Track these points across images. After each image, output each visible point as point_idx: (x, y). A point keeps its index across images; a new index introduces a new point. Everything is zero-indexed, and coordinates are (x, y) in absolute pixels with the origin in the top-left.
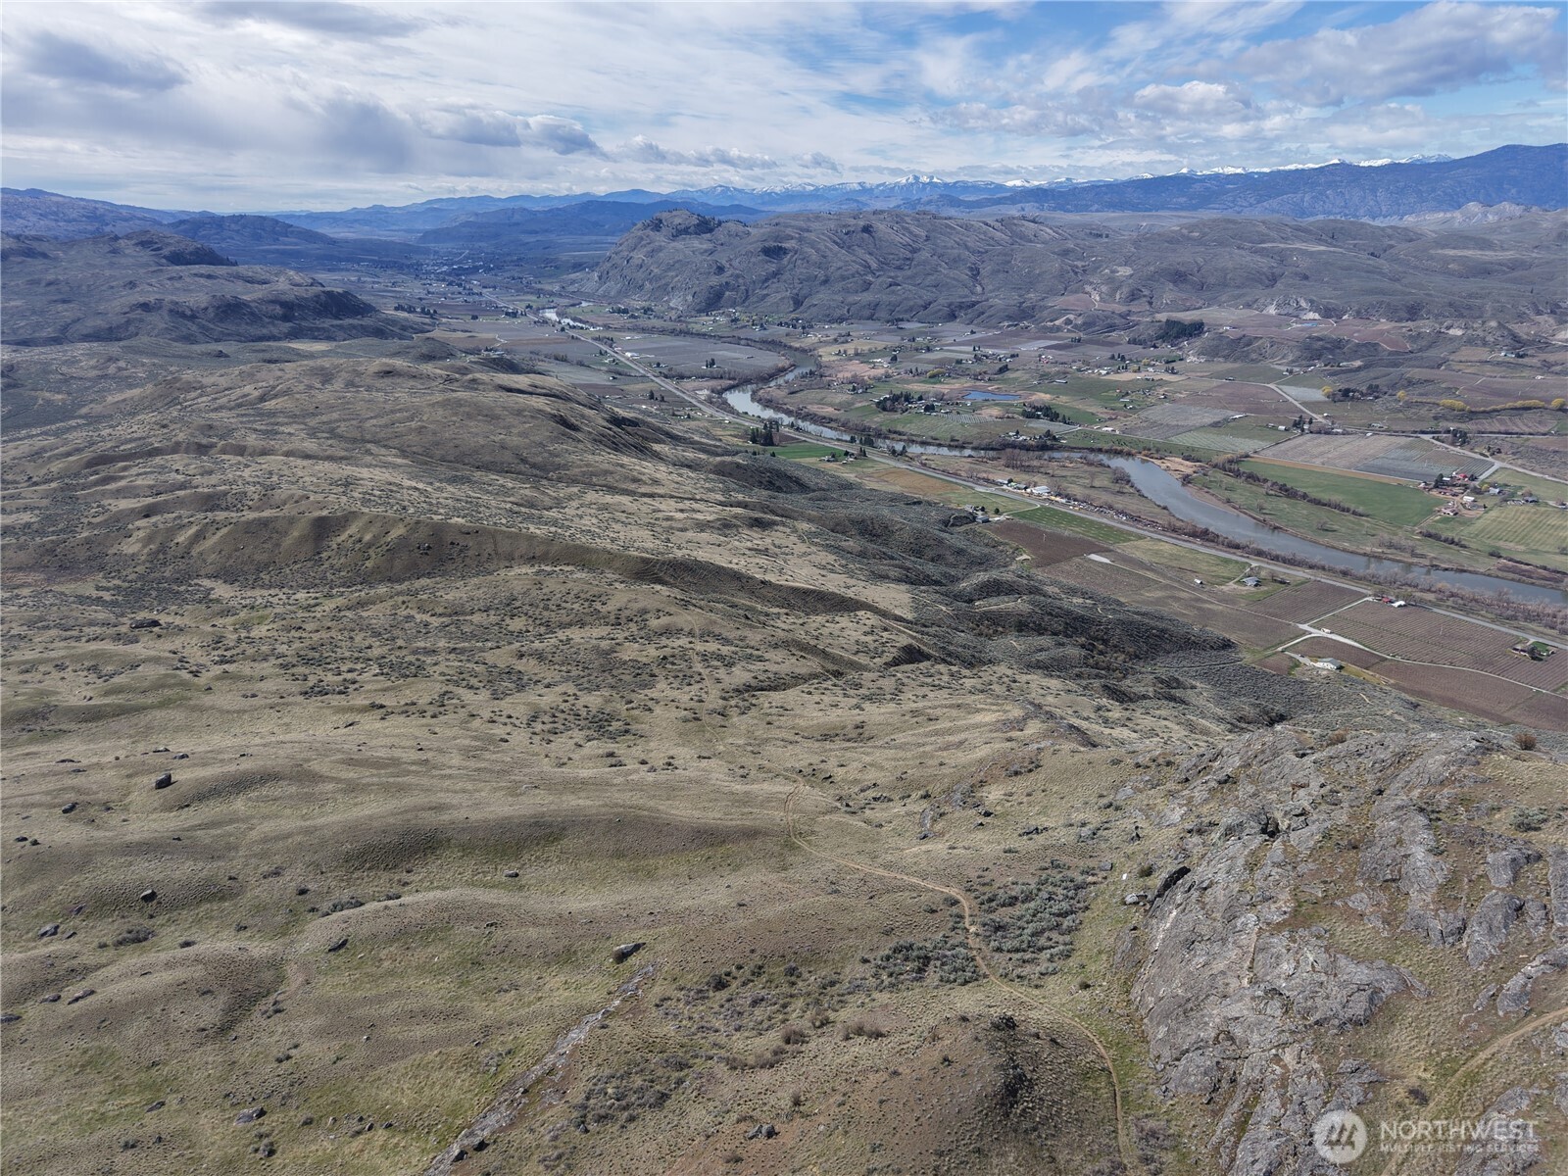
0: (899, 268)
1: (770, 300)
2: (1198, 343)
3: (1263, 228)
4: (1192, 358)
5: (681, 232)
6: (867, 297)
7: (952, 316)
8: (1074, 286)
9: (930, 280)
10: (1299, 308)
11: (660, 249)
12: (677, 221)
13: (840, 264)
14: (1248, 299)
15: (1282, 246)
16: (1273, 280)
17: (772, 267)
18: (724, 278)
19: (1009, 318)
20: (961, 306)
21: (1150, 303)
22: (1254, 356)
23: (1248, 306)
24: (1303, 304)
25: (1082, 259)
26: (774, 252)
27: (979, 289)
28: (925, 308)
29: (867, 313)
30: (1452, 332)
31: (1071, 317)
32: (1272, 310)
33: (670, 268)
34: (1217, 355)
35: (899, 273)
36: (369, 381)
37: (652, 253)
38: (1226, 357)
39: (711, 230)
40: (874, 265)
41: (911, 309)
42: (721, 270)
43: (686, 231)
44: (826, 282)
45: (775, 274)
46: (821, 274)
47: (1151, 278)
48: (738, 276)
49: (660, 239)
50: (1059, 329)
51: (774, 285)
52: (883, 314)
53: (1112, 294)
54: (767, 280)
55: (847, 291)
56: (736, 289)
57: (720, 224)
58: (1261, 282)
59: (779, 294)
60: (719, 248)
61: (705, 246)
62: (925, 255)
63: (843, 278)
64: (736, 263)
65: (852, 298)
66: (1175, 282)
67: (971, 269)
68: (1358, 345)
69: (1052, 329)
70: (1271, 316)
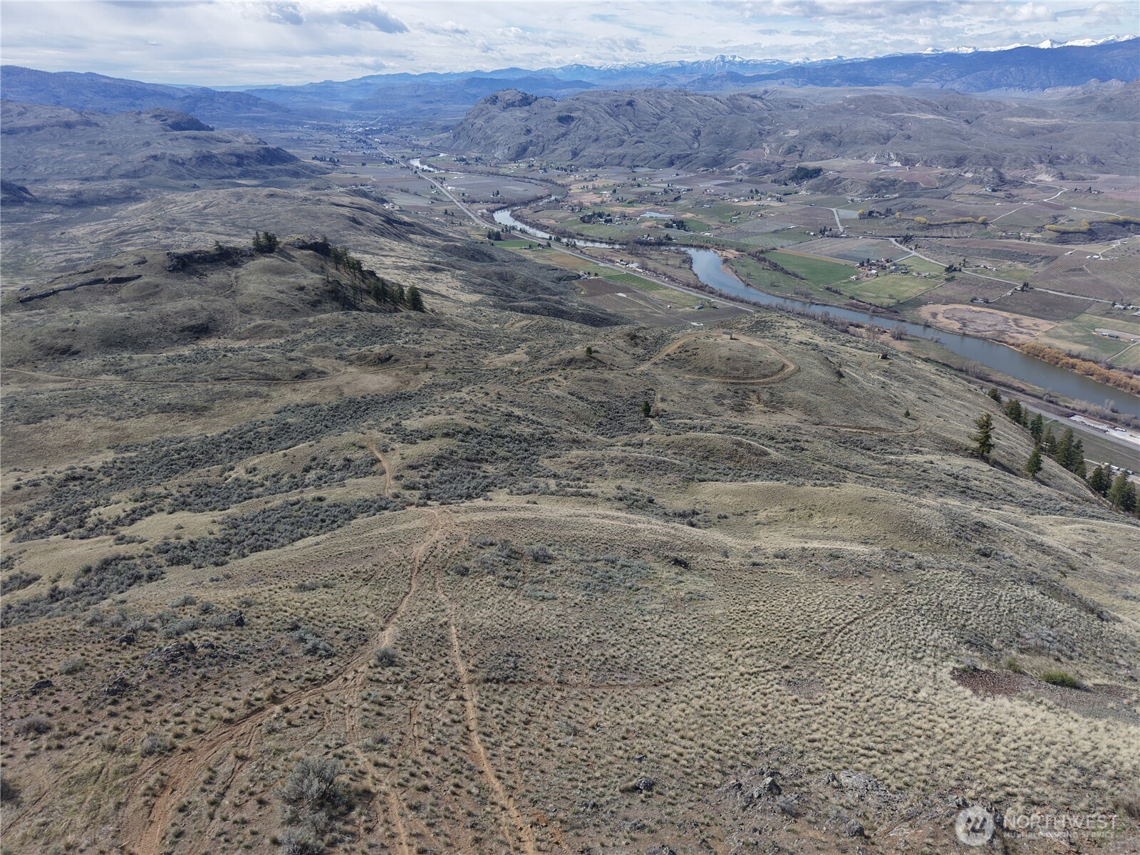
0: (648, 130)
1: (557, 152)
2: (812, 182)
3: (898, 103)
4: (804, 192)
5: (510, 105)
6: (620, 151)
7: (671, 163)
8: (757, 143)
9: (665, 140)
10: (890, 159)
11: (493, 117)
12: (507, 97)
13: (608, 128)
14: (862, 152)
15: (906, 115)
16: (888, 139)
17: (563, 130)
18: (529, 138)
19: (705, 165)
20: (679, 157)
21: (801, 156)
22: (840, 191)
23: (860, 157)
24: (892, 156)
25: (771, 124)
26: (565, 119)
27: (696, 145)
28: (655, 158)
29: (616, 161)
30: (967, 175)
31: (743, 165)
32: (873, 161)
33: (498, 130)
34: (818, 190)
35: (647, 134)
36: (261, 199)
37: (488, 120)
38: (823, 192)
39: (529, 104)
40: (631, 128)
41: (645, 159)
42: (529, 131)
43: (513, 105)
44: (596, 140)
45: (564, 135)
46: (594, 135)
47: (807, 138)
48: (539, 136)
49: (494, 110)
50: (733, 173)
51: (562, 142)
52: (627, 162)
53: (777, 150)
54: (558, 138)
55: (608, 146)
56: (537, 145)
57: (536, 99)
58: (878, 140)
59: (564, 148)
60: (533, 116)
61: (523, 115)
62: (667, 121)
63: (608, 137)
64: (540, 127)
65: (609, 152)
66: (822, 141)
67: (695, 131)
68: (905, 184)
69: (728, 173)
70: (871, 165)
